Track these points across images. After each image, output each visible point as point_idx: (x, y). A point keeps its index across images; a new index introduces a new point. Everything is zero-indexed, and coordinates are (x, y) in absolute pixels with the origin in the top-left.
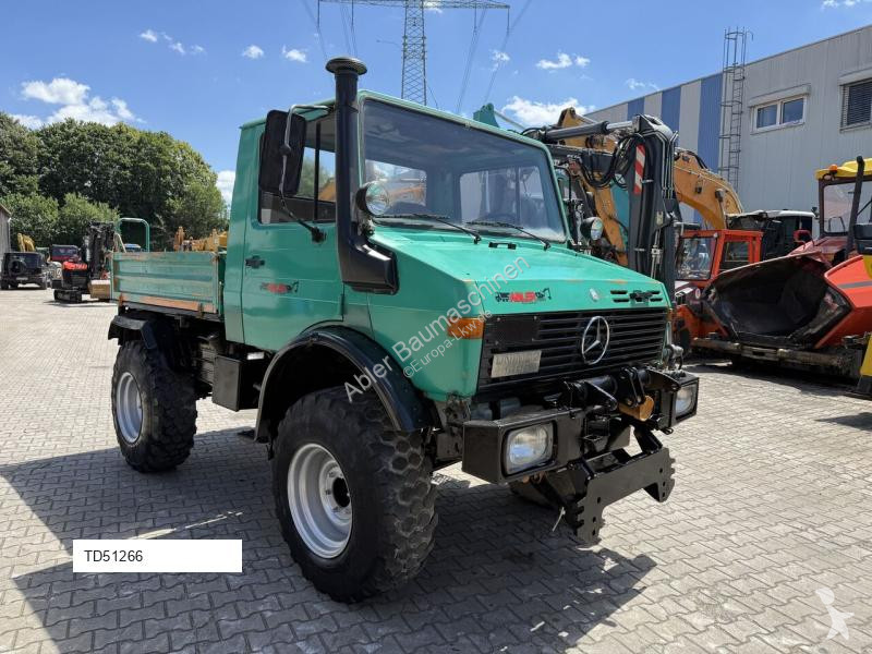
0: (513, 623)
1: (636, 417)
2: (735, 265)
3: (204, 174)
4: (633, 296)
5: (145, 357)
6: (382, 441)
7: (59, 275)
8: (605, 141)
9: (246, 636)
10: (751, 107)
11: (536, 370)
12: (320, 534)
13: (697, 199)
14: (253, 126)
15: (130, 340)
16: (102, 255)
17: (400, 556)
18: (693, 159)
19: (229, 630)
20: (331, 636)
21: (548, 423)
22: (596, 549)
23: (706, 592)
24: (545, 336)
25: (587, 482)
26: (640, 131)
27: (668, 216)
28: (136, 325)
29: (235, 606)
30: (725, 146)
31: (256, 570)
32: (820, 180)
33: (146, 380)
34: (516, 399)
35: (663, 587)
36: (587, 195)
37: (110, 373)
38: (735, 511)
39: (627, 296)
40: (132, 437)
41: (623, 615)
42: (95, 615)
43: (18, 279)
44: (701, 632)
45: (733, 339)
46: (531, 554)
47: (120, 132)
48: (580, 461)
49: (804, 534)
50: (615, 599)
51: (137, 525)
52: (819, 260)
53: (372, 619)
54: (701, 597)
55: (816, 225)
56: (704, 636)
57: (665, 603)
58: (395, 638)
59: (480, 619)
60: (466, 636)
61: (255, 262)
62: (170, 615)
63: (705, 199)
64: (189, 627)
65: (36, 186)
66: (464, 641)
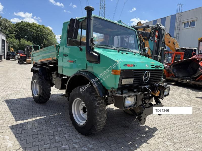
0: (124, 142)
1: (155, 95)
2: (177, 60)
3: (53, 35)
4: (156, 67)
5: (39, 77)
6: (95, 98)
7: (19, 57)
8: (148, 30)
9: (62, 142)
10: (182, 23)
11: (132, 83)
12: (80, 119)
13: (169, 44)
14: (66, 23)
15: (36, 72)
16: (29, 53)
17: (98, 125)
18: (168, 35)
19: (58, 140)
20: (81, 143)
21: (135, 96)
22: (144, 125)
23: (170, 137)
24: (134, 75)
25: (143, 110)
26: (157, 27)
27: (163, 48)
28: (37, 69)
29: (59, 135)
30: (176, 32)
31: (64, 127)
32: (199, 40)
33: (39, 82)
34: (127, 90)
35: (159, 135)
36: (143, 42)
37: (31, 80)
38: (176, 118)
39: (154, 66)
40: (36, 95)
41: (150, 141)
42: (27, 136)
43: (10, 58)
44: (168, 146)
45: (176, 78)
46: (128, 126)
47: (33, 25)
48: (142, 105)
49: (193, 124)
50: (148, 137)
51: (37, 115)
52: (198, 60)
53: (91, 140)
54: (169, 138)
55: (197, 51)
56: (169, 147)
57: (160, 139)
58: (96, 144)
59: (116, 141)
60: (113, 144)
61: (66, 55)
62: (44, 136)
63: (171, 44)
64: (49, 139)
65: (14, 37)
66: (113, 145)
